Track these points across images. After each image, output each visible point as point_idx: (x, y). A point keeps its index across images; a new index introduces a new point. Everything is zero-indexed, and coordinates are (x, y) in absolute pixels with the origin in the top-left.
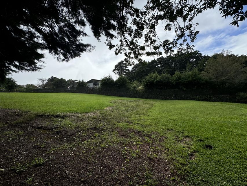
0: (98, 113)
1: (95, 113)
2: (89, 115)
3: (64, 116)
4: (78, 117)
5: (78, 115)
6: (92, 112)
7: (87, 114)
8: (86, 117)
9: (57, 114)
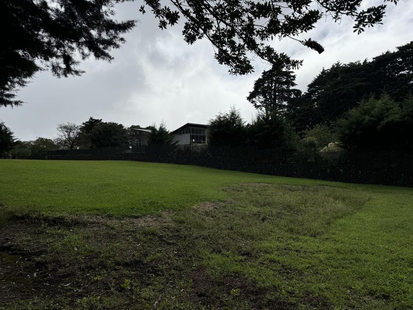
0: (168, 218)
1: (160, 219)
2: (141, 223)
3: (72, 221)
4: (107, 226)
5: (109, 222)
6: (152, 214)
7: (135, 221)
8: (130, 228)
9: (58, 215)
